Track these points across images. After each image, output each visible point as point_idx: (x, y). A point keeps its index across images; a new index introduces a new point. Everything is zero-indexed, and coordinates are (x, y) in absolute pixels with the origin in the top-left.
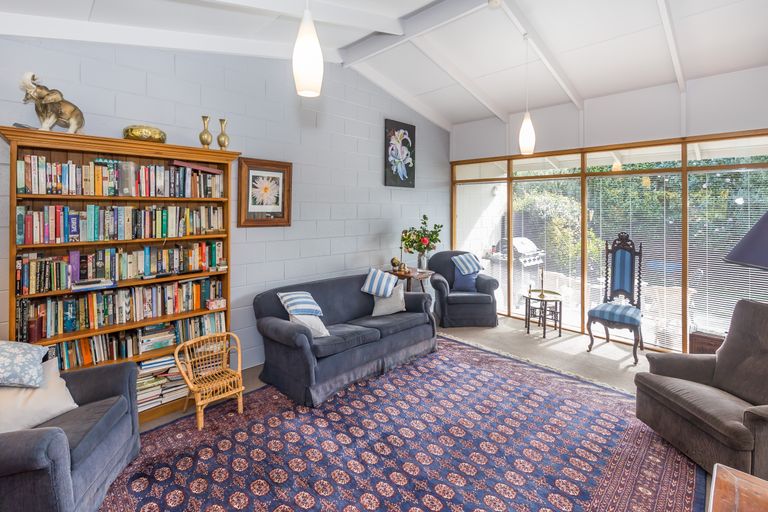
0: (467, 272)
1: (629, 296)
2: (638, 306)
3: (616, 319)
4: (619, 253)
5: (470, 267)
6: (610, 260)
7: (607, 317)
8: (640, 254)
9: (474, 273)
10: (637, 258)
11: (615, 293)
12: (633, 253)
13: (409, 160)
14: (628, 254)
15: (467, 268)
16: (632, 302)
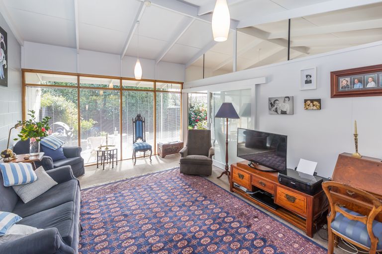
0: (56, 148)
1: (142, 138)
2: (145, 141)
3: (145, 148)
4: (138, 122)
5: (57, 144)
6: (134, 126)
7: (142, 148)
8: (144, 122)
9: (61, 147)
10: (143, 123)
11: (137, 139)
12: (142, 122)
13: (5, 62)
14: (141, 122)
15: (56, 145)
16: (143, 141)
